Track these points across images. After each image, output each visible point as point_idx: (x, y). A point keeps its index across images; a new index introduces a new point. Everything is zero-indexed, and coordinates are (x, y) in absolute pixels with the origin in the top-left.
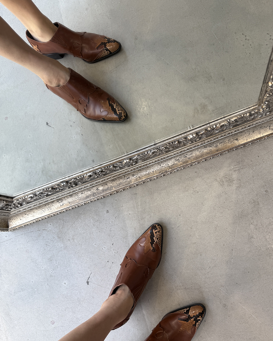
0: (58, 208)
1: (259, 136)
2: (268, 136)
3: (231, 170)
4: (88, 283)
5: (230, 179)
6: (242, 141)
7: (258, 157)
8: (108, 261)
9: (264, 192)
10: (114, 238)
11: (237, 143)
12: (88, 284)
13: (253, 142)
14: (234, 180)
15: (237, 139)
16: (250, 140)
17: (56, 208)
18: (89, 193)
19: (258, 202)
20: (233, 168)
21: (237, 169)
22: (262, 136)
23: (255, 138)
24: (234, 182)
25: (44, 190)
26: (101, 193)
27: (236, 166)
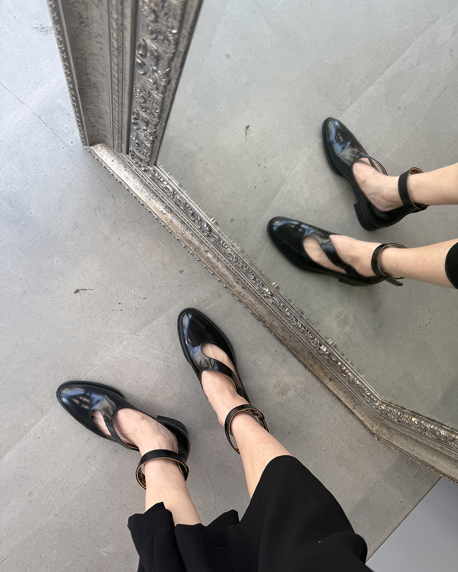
0: (156, 209)
1: (343, 399)
2: (346, 406)
3: (295, 386)
4: (77, 291)
5: (285, 391)
6: (330, 385)
7: (320, 406)
8: (120, 303)
9: (287, 432)
10: (153, 296)
11: (326, 381)
12: (75, 292)
13: (334, 394)
14: (286, 395)
15: (330, 379)
16: (335, 392)
17: (156, 206)
18: (197, 243)
19: (275, 431)
20: (298, 387)
21: (298, 392)
22: (344, 401)
23: (339, 396)
24: (284, 397)
25: (187, 204)
26: (203, 258)
27: (301, 390)
